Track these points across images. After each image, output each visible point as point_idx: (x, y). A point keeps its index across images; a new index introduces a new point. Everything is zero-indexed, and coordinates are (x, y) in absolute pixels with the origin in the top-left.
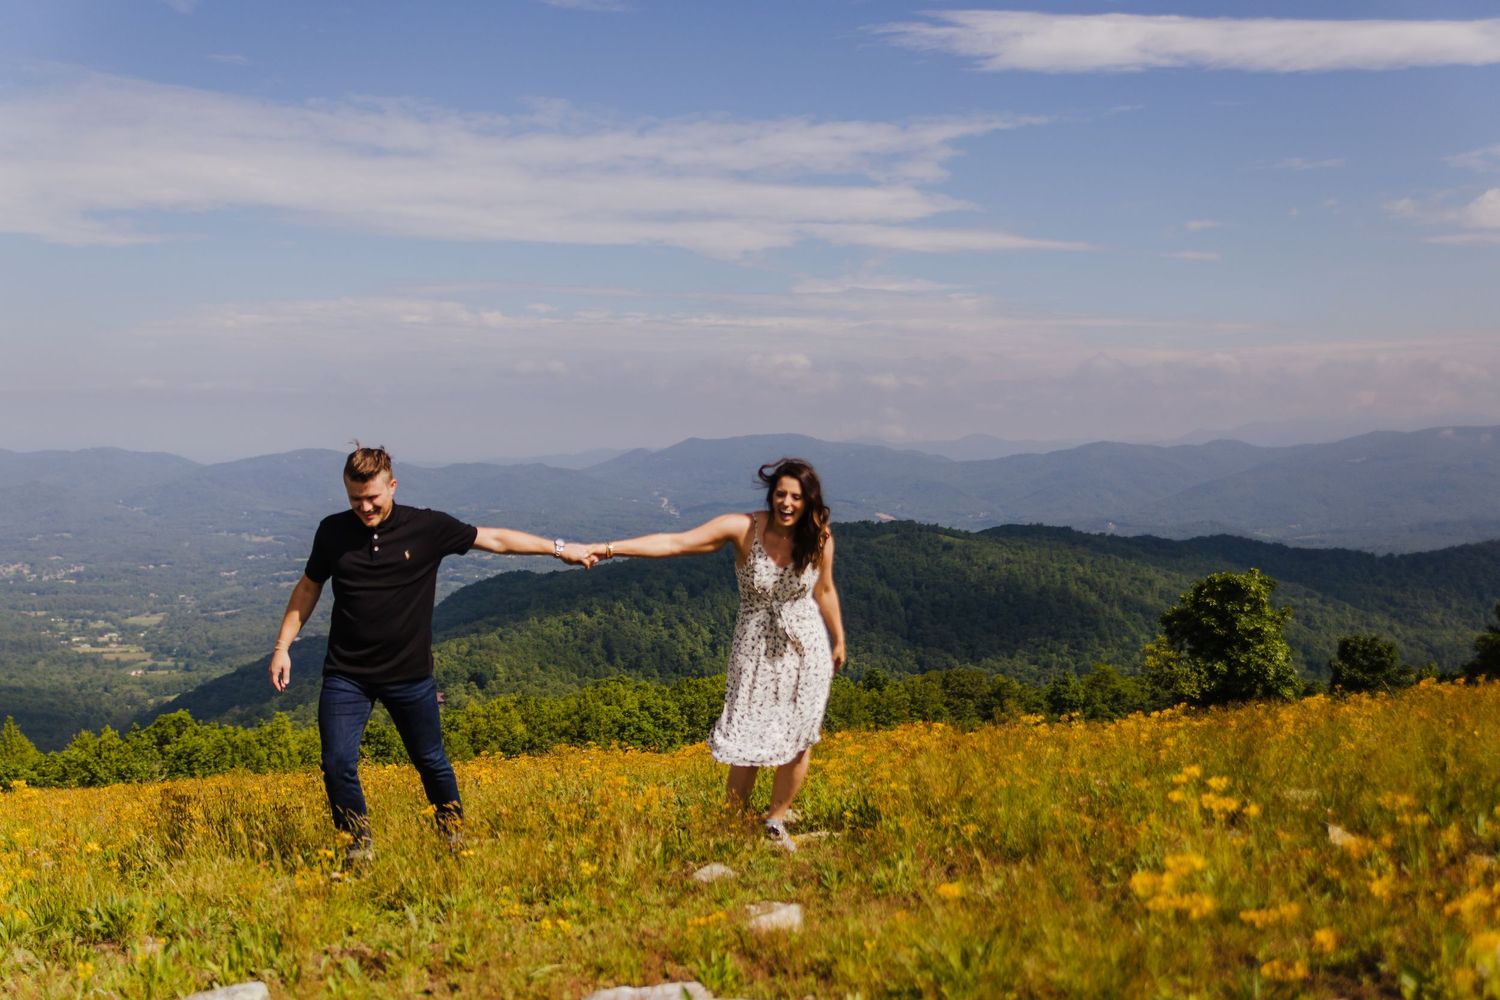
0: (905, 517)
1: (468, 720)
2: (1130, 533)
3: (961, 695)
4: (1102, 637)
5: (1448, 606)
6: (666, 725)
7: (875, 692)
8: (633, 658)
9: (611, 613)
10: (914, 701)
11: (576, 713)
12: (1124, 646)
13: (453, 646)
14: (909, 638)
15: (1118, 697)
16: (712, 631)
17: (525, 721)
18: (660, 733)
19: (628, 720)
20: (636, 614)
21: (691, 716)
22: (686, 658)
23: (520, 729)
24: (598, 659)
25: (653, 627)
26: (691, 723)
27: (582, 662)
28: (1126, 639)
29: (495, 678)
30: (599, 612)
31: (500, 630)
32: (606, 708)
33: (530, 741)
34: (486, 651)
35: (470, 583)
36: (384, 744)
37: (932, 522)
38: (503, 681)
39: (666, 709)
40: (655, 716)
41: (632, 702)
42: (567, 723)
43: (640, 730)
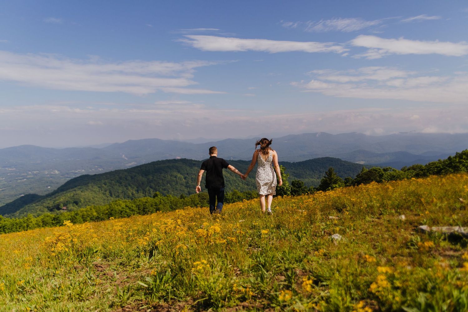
0: (184, 158)
1: (81, 212)
2: (236, 160)
3: (203, 199)
4: (231, 184)
5: (307, 173)
6: (133, 210)
7: (183, 199)
8: (117, 195)
9: (111, 184)
10: (192, 201)
11: (109, 209)
12: (236, 186)
13: (69, 195)
14: (186, 187)
15: (239, 197)
16: (137, 187)
17: (96, 212)
18: (131, 212)
19: (123, 210)
20: (117, 184)
21: (139, 207)
22: (131, 194)
23: (95, 214)
24: (108, 196)
25: (122, 187)
26: (139, 209)
27: (104, 197)
28: (237, 184)
29: (80, 202)
30: (108, 184)
31: (81, 190)
32: (117, 207)
33: (98, 217)
34: (78, 195)
35: (72, 178)
36: (59, 220)
37: (190, 159)
38: (83, 203)
39: (132, 206)
40: (130, 208)
41: (123, 205)
42: (107, 212)
43: (126, 212)
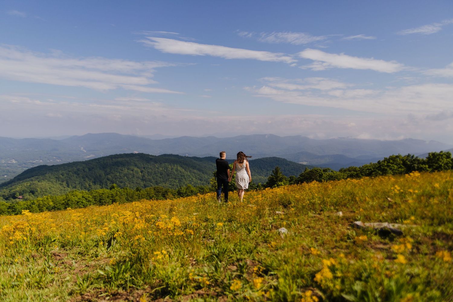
0: (141, 152)
1: (37, 202)
2: (191, 156)
3: (158, 192)
4: (185, 179)
5: (255, 171)
6: (89, 201)
7: (138, 192)
8: (74, 186)
9: (68, 175)
10: (147, 194)
11: (66, 199)
12: (190, 181)
13: (25, 184)
14: (142, 180)
15: (192, 191)
16: (94, 179)
17: (53, 201)
18: (87, 203)
19: (79, 200)
20: (75, 175)
21: (95, 198)
22: (88, 185)
23: (51, 203)
24: (65, 186)
25: (79, 178)
26: (95, 200)
27: (61, 187)
28: (190, 179)
29: (37, 192)
30: (65, 175)
31: (38, 180)
32: (73, 198)
33: (54, 206)
34: (35, 185)
35: (29, 168)
36: (14, 209)
37: (147, 153)
38: (39, 192)
39: (89, 197)
40: (86, 199)
41: (80, 195)
42: (64, 202)
43: (82, 203)
